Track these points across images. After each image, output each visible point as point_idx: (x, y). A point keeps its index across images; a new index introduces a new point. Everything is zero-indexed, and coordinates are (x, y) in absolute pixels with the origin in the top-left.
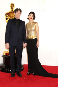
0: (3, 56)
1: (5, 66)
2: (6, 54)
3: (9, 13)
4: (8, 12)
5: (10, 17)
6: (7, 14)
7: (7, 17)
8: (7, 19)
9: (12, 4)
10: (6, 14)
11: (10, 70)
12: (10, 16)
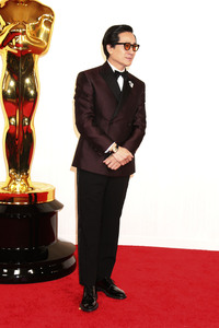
5: (11, 26)
11: (11, 272)
12: (13, 22)
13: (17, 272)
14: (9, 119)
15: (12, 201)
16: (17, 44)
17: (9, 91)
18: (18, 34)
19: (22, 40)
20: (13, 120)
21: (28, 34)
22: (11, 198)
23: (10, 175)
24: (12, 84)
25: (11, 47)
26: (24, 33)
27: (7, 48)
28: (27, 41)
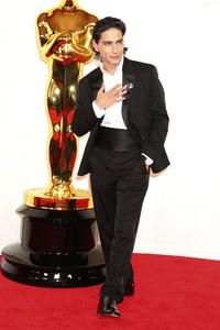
0: (25, 211)
2: (37, 200)
4: (49, 8)
6: (44, 17)
7: (42, 30)
8: (44, 42)
10: (39, 21)
12: (59, 30)
13: (57, 276)
14: (54, 125)
15: (54, 207)
16: (63, 52)
17: (54, 99)
18: (64, 42)
19: (68, 48)
20: (57, 126)
21: (74, 43)
22: (53, 203)
23: (53, 181)
24: (58, 91)
25: (57, 55)
26: (70, 41)
27: (54, 56)
28: (72, 49)
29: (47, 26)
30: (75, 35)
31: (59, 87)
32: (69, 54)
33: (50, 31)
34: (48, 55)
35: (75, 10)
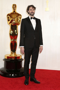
0: (5, 60)
1: (7, 71)
3: (11, 14)
8: (9, 20)
9: (14, 5)
10: (7, 16)
29: (9, 17)
30: (16, 19)
31: (12, 31)
32: (15, 23)
33: (10, 18)
34: (10, 23)
35: (16, 13)
